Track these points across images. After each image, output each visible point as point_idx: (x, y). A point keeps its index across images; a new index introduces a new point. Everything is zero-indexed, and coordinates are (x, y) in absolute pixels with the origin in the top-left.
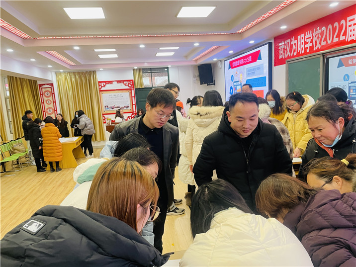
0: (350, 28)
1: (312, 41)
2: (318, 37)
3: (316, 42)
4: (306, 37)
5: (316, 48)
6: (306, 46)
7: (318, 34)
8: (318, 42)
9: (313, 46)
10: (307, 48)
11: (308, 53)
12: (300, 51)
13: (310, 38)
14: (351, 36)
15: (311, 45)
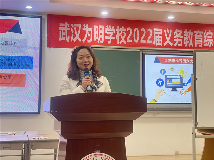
0: (157, 37)
1: (115, 35)
2: (123, 34)
3: (120, 37)
4: (106, 30)
5: (121, 42)
6: (106, 38)
7: (123, 32)
8: (123, 38)
9: (116, 40)
10: (109, 40)
11: (109, 45)
12: (97, 40)
13: (113, 32)
14: (158, 42)
15: (114, 38)
